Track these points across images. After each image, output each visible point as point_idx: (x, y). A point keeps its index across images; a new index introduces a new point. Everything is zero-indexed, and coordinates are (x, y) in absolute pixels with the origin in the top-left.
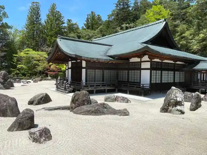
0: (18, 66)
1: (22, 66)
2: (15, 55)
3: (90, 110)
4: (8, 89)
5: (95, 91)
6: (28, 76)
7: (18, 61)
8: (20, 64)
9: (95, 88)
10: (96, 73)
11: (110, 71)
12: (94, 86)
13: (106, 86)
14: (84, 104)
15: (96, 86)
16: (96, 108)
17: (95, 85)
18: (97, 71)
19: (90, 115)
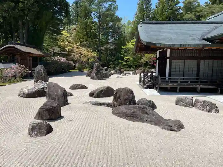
0: (125, 58)
1: (128, 57)
2: (123, 47)
3: (125, 113)
4: (101, 80)
5: (179, 88)
6: (133, 68)
7: (125, 52)
8: (127, 56)
9: (178, 85)
10: (186, 64)
11: (211, 61)
12: (177, 82)
13: (199, 83)
14: (125, 104)
15: (181, 82)
16: (133, 111)
17: (179, 81)
18: (187, 61)
19: (125, 118)
